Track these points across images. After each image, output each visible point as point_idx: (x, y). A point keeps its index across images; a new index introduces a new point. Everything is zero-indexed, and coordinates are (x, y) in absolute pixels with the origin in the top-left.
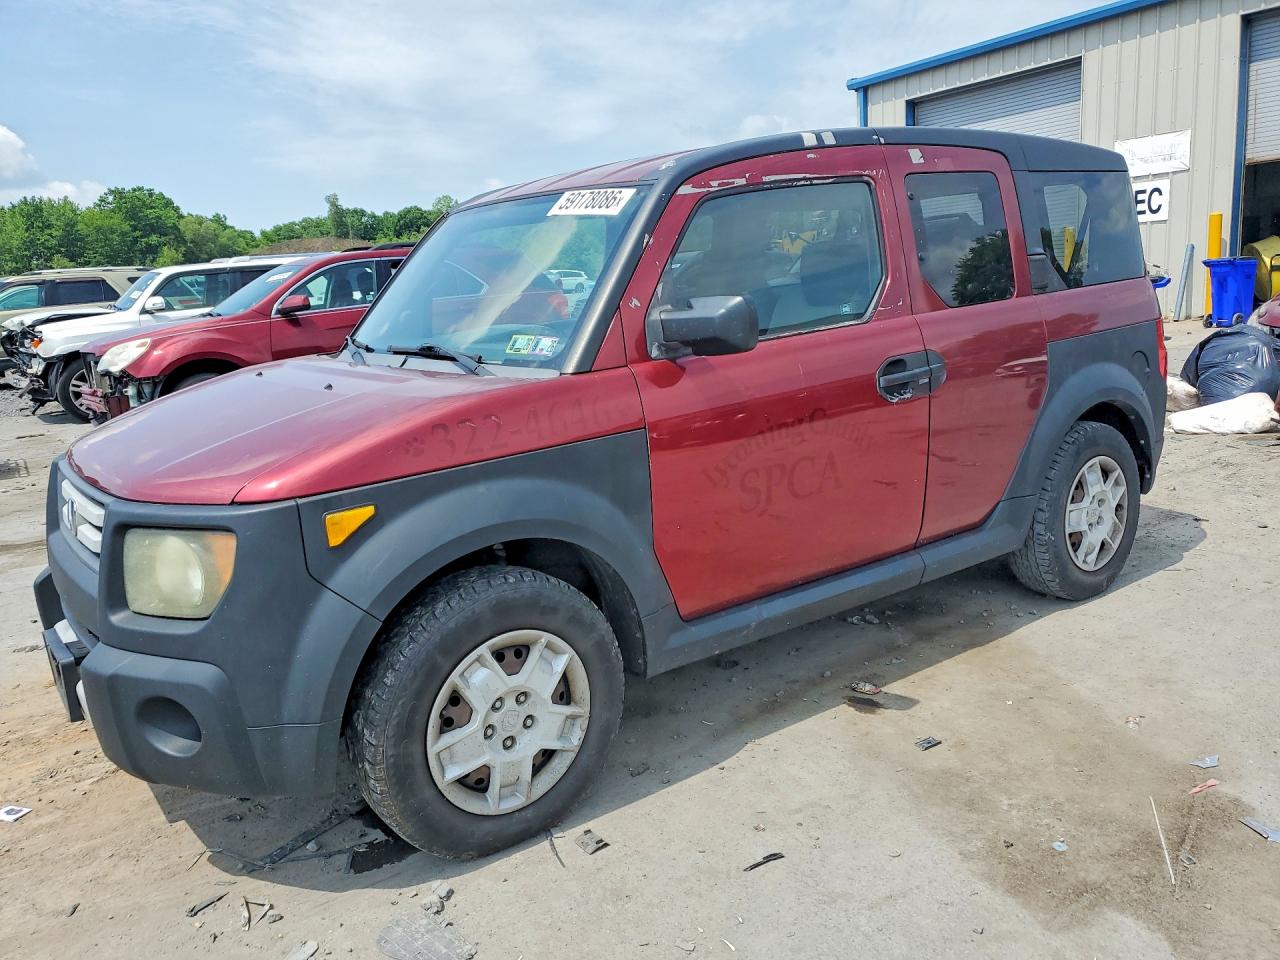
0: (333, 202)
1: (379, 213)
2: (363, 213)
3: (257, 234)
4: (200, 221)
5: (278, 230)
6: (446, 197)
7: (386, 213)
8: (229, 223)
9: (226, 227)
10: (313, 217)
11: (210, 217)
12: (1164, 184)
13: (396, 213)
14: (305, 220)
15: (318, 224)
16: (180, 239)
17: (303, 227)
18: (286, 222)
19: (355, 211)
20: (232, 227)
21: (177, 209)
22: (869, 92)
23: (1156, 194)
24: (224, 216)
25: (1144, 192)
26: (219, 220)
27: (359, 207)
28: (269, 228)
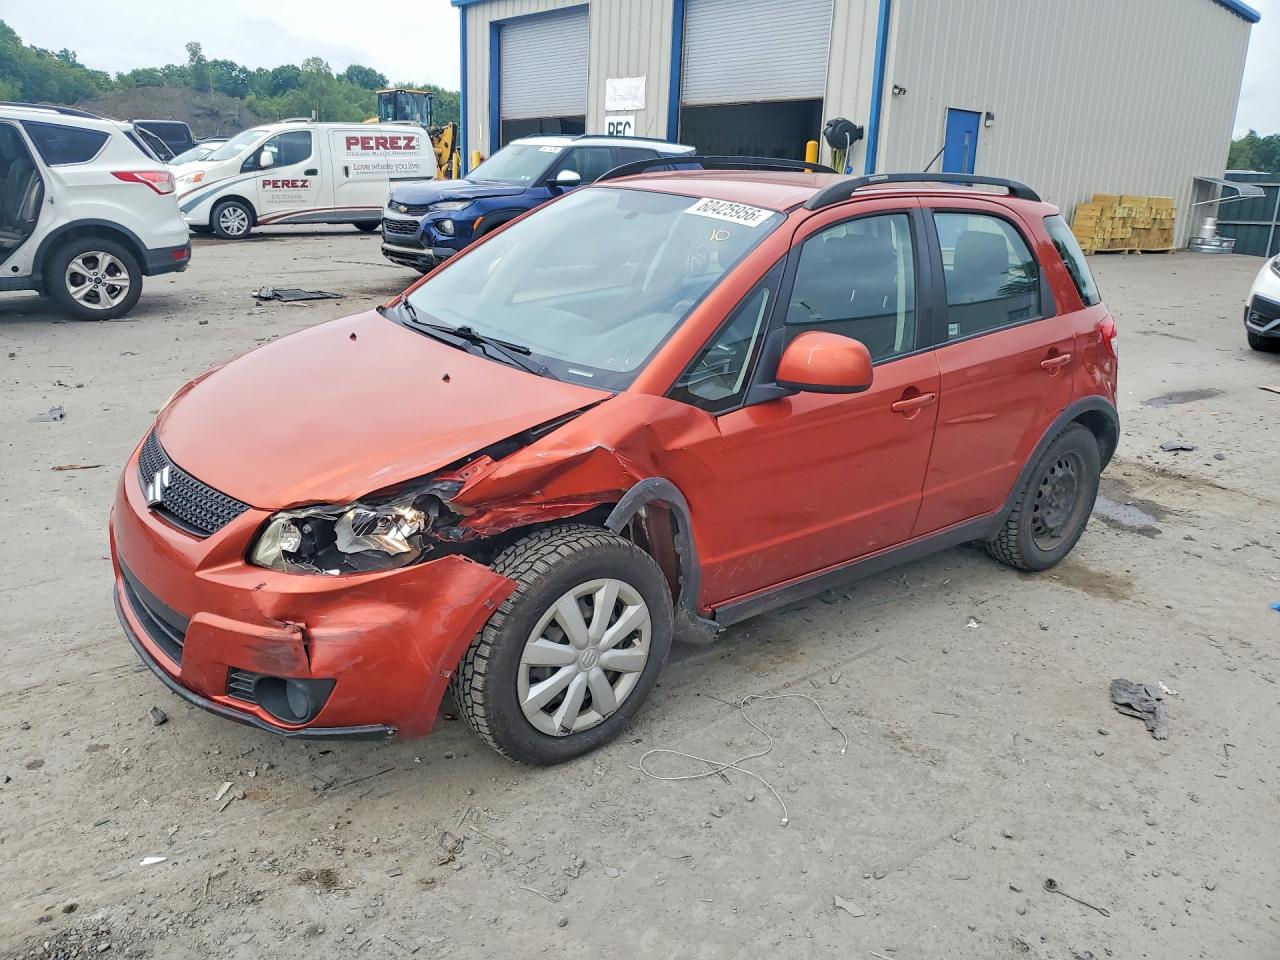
0: (194, 50)
1: (252, 68)
2: (232, 66)
3: (113, 77)
4: (41, 54)
5: (136, 74)
6: (315, 60)
7: (260, 70)
8: (79, 60)
9: (74, 65)
10: (178, 64)
11: (57, 52)
12: (631, 119)
13: (271, 70)
14: (168, 67)
15: (181, 72)
16: (16, 74)
17: (165, 75)
18: (147, 67)
19: (224, 63)
20: (82, 66)
21: (16, 40)
22: (468, 11)
23: (627, 126)
24: (73, 52)
25: (618, 124)
26: (65, 55)
27: (229, 60)
28: (127, 72)
